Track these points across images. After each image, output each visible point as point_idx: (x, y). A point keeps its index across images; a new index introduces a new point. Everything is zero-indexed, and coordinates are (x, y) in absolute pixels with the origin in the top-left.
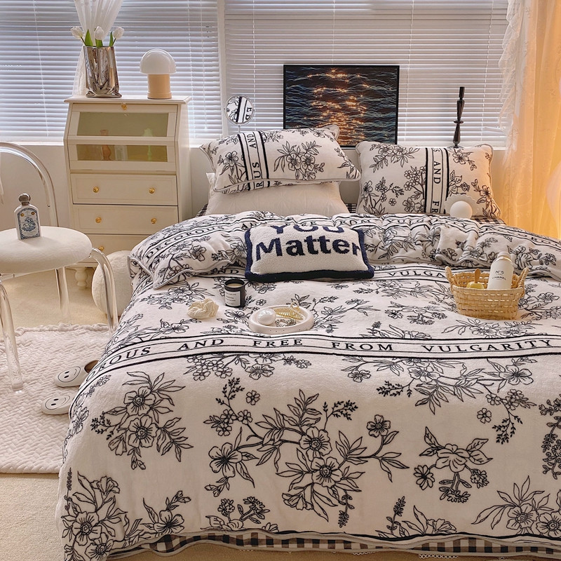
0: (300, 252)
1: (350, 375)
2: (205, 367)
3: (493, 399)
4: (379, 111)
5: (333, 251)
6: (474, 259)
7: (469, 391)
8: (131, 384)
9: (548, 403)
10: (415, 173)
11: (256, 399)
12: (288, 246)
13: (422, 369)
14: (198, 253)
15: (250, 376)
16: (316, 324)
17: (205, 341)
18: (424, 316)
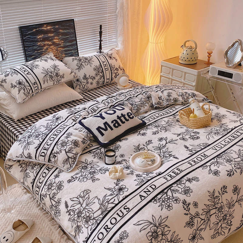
0: (119, 125)
1: (214, 175)
2: (166, 202)
5: (129, 119)
8: (144, 229)
10: (97, 68)
12: (113, 124)
13: (226, 159)
15: (187, 196)
16: (159, 156)
17: (147, 189)
18: (193, 136)
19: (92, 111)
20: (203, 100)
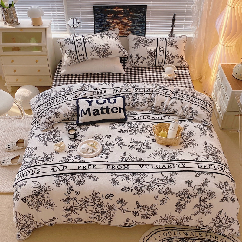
0: (98, 114)
1: (112, 183)
2: (60, 181)
3: (160, 192)
5: (111, 112)
6: (167, 111)
7: (153, 188)
8: (34, 187)
9: (179, 192)
10: (152, 52)
11: (78, 194)
12: (93, 112)
13: (138, 178)
14: (57, 115)
15: (76, 185)
16: (103, 149)
17: (60, 167)
18: (142, 148)
19: (99, 93)
20: (202, 122)
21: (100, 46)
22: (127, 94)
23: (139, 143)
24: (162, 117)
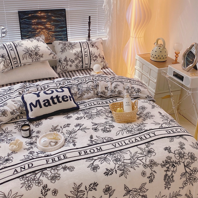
0: (49, 105)
1: (92, 169)
2: (29, 182)
3: (145, 166)
4: (59, 28)
5: (62, 101)
6: (113, 94)
7: (136, 164)
9: (163, 162)
10: (78, 53)
11: (57, 193)
12: (44, 102)
13: (116, 157)
14: (4, 113)
15: (51, 182)
16: (66, 140)
17: (24, 166)
18: (106, 128)
19: (43, 88)
20: (146, 97)
21: (31, 48)
22: (71, 85)
23: (101, 125)
24: (110, 101)
